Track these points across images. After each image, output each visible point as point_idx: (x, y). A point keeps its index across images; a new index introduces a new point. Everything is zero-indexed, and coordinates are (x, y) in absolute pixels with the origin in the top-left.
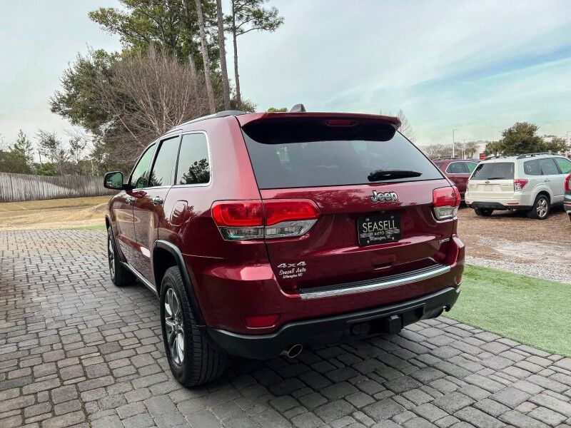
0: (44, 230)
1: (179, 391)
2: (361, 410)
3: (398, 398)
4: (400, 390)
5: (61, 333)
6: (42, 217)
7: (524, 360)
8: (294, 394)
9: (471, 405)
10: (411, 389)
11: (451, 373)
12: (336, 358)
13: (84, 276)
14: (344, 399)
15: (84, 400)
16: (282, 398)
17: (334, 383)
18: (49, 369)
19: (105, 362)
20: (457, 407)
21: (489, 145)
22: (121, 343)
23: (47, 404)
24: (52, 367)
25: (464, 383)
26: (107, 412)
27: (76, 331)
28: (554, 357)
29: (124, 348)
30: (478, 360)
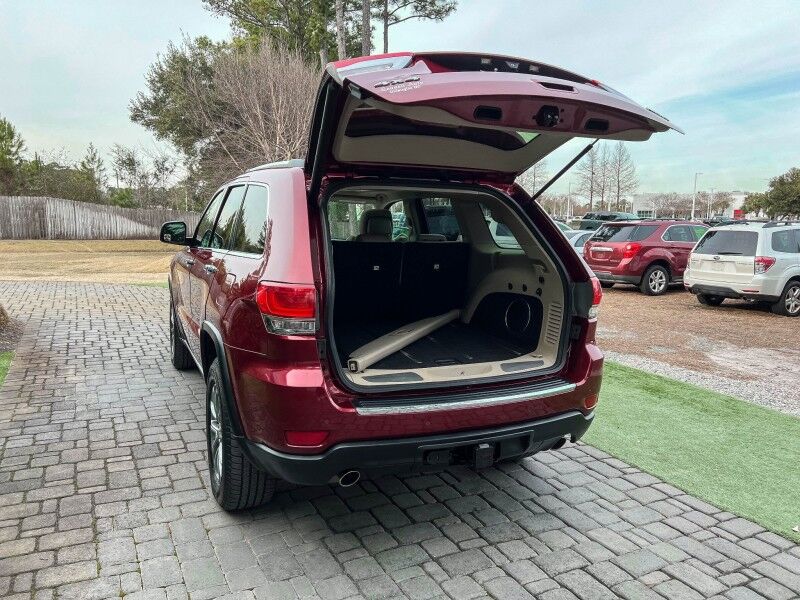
0: (104, 284)
1: (217, 515)
2: (437, 560)
3: (490, 550)
4: (497, 539)
5: (91, 426)
6: (110, 264)
7: (680, 515)
8: (358, 532)
9: (582, 568)
10: (512, 539)
11: (574, 524)
12: (428, 490)
13: (139, 353)
14: (420, 544)
15: (98, 515)
16: (341, 535)
17: (414, 522)
18: (65, 471)
19: (137, 469)
20: (562, 568)
21: (749, 198)
22: (161, 445)
23: (52, 515)
24: (70, 470)
25: (584, 539)
26: (122, 532)
27: (111, 424)
28: (723, 516)
29: (164, 453)
30: (615, 509)
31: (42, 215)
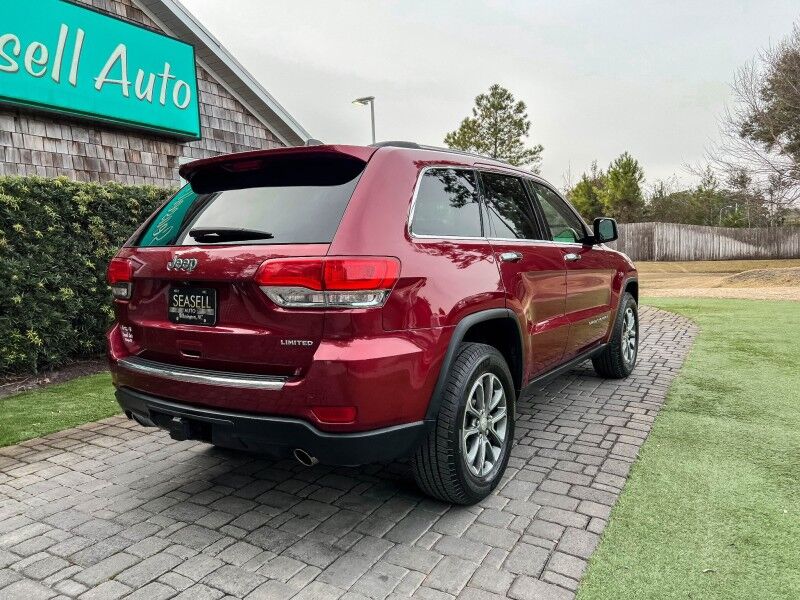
31: (651, 239)
